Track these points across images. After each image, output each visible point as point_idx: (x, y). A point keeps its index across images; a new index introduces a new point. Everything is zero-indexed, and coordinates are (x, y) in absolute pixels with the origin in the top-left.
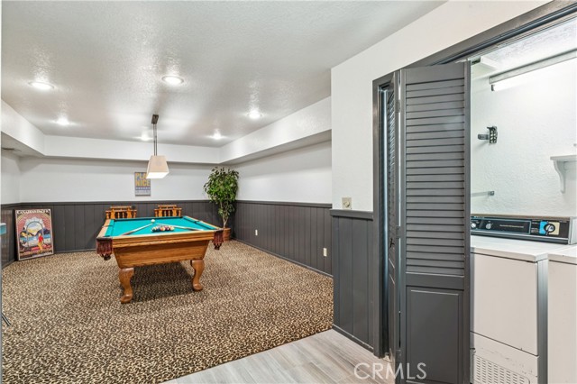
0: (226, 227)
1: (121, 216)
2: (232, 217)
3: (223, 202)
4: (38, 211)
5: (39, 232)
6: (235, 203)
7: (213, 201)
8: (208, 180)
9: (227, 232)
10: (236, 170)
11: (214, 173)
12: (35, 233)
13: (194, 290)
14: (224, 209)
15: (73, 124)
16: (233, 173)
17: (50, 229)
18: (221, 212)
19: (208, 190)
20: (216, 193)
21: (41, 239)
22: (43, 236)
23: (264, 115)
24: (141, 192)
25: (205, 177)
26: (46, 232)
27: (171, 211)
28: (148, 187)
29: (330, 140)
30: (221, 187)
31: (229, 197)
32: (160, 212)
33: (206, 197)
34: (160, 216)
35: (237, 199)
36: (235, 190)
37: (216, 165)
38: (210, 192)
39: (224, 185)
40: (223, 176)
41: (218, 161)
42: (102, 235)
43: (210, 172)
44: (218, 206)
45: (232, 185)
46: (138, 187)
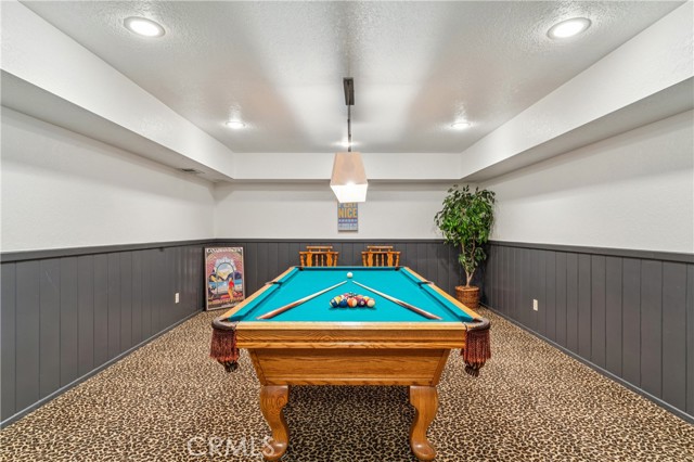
0: (472, 284)
1: (319, 261)
2: (482, 268)
3: (466, 244)
4: (230, 250)
5: (229, 276)
6: (488, 246)
7: (450, 242)
8: (441, 207)
9: (474, 294)
10: (489, 188)
11: (452, 195)
12: (225, 277)
14: (468, 255)
16: (485, 194)
17: (242, 272)
18: (463, 259)
19: (441, 223)
20: (455, 229)
21: (231, 284)
22: (234, 281)
24: (346, 227)
25: (437, 201)
26: (237, 276)
27: (385, 255)
28: (355, 220)
30: (466, 219)
31: (477, 234)
32: (371, 256)
33: (439, 234)
35: (490, 238)
36: (488, 222)
37: (455, 183)
38: (445, 227)
39: (469, 214)
40: (465, 201)
41: (459, 174)
43: (444, 194)
44: (458, 250)
45: (482, 215)
46: (341, 220)
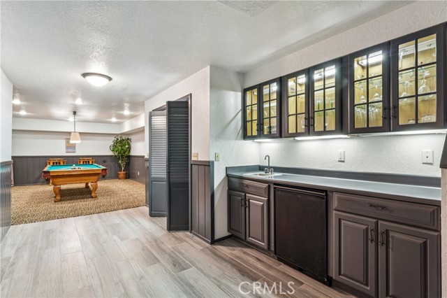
0: (124, 171)
1: (56, 164)
2: (128, 165)
3: (122, 156)
6: (129, 157)
7: (116, 156)
8: (112, 143)
9: (125, 174)
10: (129, 137)
11: (116, 139)
13: (92, 197)
14: (122, 160)
15: (29, 114)
16: (128, 139)
18: (120, 162)
20: (117, 151)
23: (132, 113)
24: (69, 151)
25: (110, 142)
27: (88, 161)
28: (74, 148)
29: (144, 131)
30: (120, 148)
33: (111, 153)
34: (82, 163)
35: (130, 154)
36: (129, 148)
37: (117, 135)
38: (113, 150)
40: (121, 141)
41: (118, 132)
42: (46, 169)
43: (113, 139)
44: (119, 159)
45: (127, 146)
46: (67, 147)
